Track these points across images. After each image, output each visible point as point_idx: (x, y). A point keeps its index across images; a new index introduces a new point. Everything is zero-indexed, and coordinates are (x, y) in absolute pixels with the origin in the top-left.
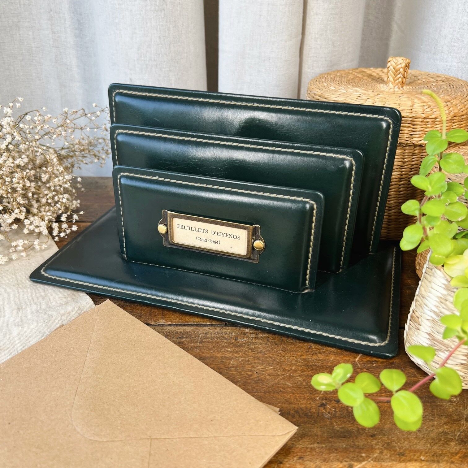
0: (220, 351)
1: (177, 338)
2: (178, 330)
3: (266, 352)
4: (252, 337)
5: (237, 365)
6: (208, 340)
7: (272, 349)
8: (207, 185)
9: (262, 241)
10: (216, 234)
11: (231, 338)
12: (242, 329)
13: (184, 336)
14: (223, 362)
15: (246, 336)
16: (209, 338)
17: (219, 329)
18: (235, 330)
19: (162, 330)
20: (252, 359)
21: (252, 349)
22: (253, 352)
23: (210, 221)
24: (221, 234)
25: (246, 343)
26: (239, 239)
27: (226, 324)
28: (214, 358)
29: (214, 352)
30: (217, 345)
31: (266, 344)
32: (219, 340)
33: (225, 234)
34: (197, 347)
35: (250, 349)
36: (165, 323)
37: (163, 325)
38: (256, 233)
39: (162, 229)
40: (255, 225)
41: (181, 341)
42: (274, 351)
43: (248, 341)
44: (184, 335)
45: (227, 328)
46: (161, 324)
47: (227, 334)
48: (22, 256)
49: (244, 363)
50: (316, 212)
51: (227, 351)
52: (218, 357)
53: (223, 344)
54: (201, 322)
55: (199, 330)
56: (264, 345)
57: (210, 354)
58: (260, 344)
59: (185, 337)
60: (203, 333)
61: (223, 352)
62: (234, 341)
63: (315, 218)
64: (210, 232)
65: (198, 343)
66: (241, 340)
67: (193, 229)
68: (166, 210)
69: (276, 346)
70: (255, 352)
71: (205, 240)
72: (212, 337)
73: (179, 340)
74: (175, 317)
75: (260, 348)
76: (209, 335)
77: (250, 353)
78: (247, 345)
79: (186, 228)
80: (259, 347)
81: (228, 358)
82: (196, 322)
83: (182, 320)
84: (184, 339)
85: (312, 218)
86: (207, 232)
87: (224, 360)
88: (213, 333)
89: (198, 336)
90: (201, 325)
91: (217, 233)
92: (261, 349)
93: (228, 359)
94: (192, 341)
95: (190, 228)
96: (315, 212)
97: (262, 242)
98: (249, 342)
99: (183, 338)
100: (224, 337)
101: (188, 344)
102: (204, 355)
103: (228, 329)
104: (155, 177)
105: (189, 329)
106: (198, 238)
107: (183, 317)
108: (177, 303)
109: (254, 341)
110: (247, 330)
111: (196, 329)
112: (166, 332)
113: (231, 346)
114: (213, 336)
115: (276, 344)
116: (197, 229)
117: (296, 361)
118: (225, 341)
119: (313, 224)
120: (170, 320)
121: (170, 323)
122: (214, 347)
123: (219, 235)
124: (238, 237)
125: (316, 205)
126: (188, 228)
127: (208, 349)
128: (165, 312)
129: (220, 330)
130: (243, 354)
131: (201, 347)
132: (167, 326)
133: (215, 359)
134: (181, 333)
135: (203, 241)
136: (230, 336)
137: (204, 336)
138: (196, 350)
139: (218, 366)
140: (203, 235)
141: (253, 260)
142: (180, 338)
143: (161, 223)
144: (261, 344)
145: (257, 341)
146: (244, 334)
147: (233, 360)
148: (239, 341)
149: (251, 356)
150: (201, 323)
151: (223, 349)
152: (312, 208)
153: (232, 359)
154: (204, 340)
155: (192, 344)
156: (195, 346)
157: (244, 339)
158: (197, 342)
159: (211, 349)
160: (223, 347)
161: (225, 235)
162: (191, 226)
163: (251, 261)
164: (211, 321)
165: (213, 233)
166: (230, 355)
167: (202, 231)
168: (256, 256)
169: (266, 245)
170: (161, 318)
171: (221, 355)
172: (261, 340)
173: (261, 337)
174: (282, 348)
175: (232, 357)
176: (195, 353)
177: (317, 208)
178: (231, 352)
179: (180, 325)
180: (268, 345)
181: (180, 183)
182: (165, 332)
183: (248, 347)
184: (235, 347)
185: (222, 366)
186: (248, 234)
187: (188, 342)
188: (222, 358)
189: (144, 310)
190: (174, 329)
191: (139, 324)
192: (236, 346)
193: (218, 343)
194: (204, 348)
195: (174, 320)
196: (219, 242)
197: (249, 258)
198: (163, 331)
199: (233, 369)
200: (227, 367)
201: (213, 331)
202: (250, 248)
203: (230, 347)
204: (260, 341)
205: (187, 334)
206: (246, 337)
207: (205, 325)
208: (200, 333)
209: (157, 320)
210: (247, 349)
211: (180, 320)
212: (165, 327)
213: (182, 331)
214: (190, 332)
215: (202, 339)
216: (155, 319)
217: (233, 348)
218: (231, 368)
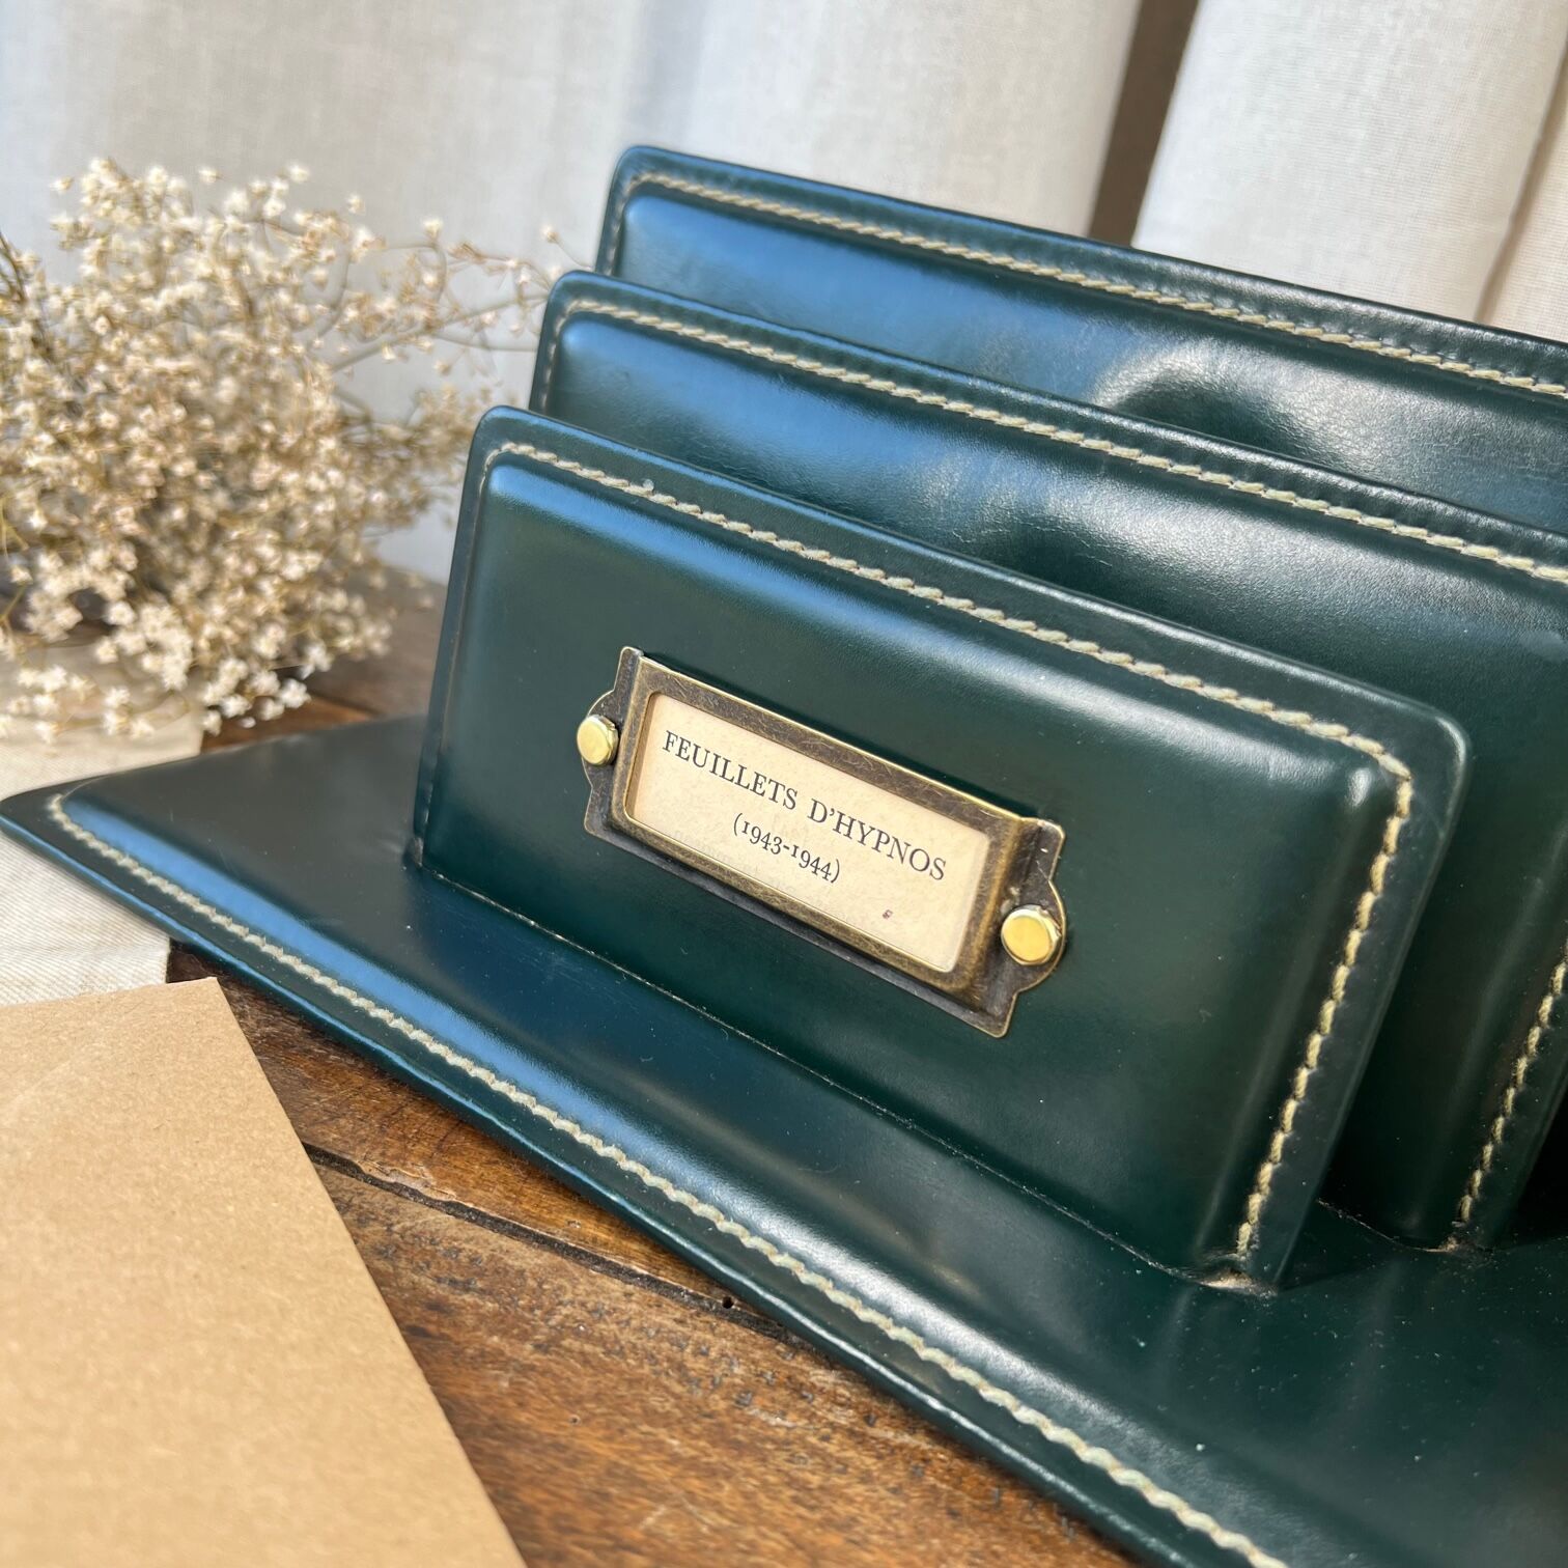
0: (622, 1431)
1: (439, 1280)
2: (467, 1241)
3: (875, 1538)
4: (831, 1425)
5: (673, 1547)
6: (588, 1348)
7: (920, 1534)
8: (861, 562)
9: (1054, 916)
10: (832, 820)
11: (716, 1386)
12: (799, 1362)
13: (480, 1285)
14: (606, 1496)
15: (802, 1405)
16: (601, 1341)
17: (678, 1315)
18: (758, 1355)
19: (391, 1211)
20: (774, 1542)
21: (804, 1487)
22: (802, 1511)
23: (816, 747)
24: (856, 826)
25: (788, 1443)
26: (937, 874)
27: (728, 1304)
28: (568, 1455)
29: (586, 1421)
30: (623, 1390)
31: (895, 1491)
32: (647, 1369)
33: (875, 834)
34: (510, 1359)
35: (791, 1482)
36: (426, 1185)
37: (414, 1193)
38: (1031, 867)
39: (594, 738)
40: (1040, 822)
41: (452, 1299)
42: (922, 1548)
43: (801, 1438)
44: (481, 1275)
45: (724, 1326)
46: (407, 1182)
47: (705, 1354)
48: (38, 739)
49: (718, 1550)
50: (1404, 830)
51: (660, 1446)
52: (591, 1457)
53: (655, 1402)
54: (605, 1244)
55: (574, 1282)
56: (883, 1492)
57: (561, 1427)
58: (863, 1481)
59: (482, 1292)
60: (583, 1304)
61: (633, 1441)
62: (722, 1405)
63: (1389, 867)
64: (804, 806)
65: (529, 1347)
66: (763, 1417)
67: (732, 772)
68: (637, 652)
69: (948, 1523)
70: (812, 1508)
71: (772, 846)
72: (617, 1341)
73: (441, 1291)
74: (493, 1177)
75: (850, 1501)
76: (608, 1328)
77: (778, 1509)
78: (784, 1455)
79: (700, 761)
80: (850, 1491)
81: (643, 1483)
82: (582, 1238)
83: (517, 1201)
84: (468, 1298)
85: (1370, 861)
86: (790, 804)
87: (613, 1491)
88: (634, 1323)
89: (550, 1312)
90: (599, 1261)
91: (837, 815)
92: (853, 1510)
93: (638, 1490)
94: (503, 1323)
95: (721, 763)
96: (1394, 826)
97: (1050, 924)
98: (805, 1445)
99: (467, 1290)
100: (680, 1367)
101: (475, 1329)
102: (523, 1417)
103: (724, 1335)
104: (641, 484)
105: (525, 1257)
106: (741, 826)
107: (533, 1190)
108: (528, 1112)
109: (832, 1448)
110: (823, 1377)
111: (558, 1271)
112: (405, 1229)
113: (696, 1428)
114: (627, 1337)
115: (953, 1514)
116: (748, 778)
118: (678, 1389)
119: (1368, 901)
120: (460, 1184)
121: (450, 1195)
122: (597, 1398)
123: (844, 829)
124: (935, 867)
125: (1416, 787)
126: (711, 759)
127: (565, 1395)
128: (461, 1140)
129: (681, 1322)
130: (740, 1500)
131: (532, 1368)
132: (432, 1204)
133: (573, 1462)
135: (761, 844)
136: (718, 1372)
137: (581, 1322)
138: (497, 1378)
139: (568, 1508)
140: (766, 814)
141: (981, 1010)
142: (453, 1282)
143: (598, 711)
144: (866, 1478)
145: (850, 1454)
146: (798, 1390)
147: (662, 1510)
148: (749, 1420)
149: (775, 1527)
150: (601, 1252)
151: (645, 1428)
152: (1382, 803)
153: (662, 1498)
154: (566, 1343)
155: (495, 1339)
156: (502, 1353)
157: (783, 1415)
158: (524, 1337)
159: (579, 1401)
160: (651, 1416)
161: (872, 839)
162: (724, 754)
163: (967, 1017)
164: (661, 1259)
165: (819, 814)
166: (665, 1475)
167: (769, 789)
168: (1002, 996)
169: (1066, 948)
170: (422, 1156)
171: (614, 1457)
172: (880, 1457)
173: (886, 1442)
174: (979, 1545)
175: (672, 1489)
176: (486, 1388)
177: (1413, 804)
178: (675, 1459)
179: (496, 1225)
180: (907, 1499)
181: (737, 534)
182: (396, 1228)
183: (786, 1467)
184: (714, 1444)
185: (587, 1518)
186: (991, 857)
187: (482, 1318)
188: (609, 1473)
189: (370, 1097)
190: (453, 1232)
191: (271, 1129)
192: (720, 1436)
193: (633, 1382)
194: (546, 1382)
195: (479, 1192)
196: (833, 870)
197: (962, 999)
198: (394, 1219)
200: (609, 1537)
201: (640, 1314)
202: (979, 942)
203: (686, 1431)
204: (869, 1461)
205: (500, 1278)
206: (802, 1413)
207: (616, 1271)
208: (568, 1297)
209: (396, 1157)
210: (772, 1479)
211: (508, 1198)
212: (412, 1207)
213: (485, 1254)
214: (521, 1273)
215: (562, 1330)
216: (391, 1152)
217: (702, 1443)
218: (630, 1548)
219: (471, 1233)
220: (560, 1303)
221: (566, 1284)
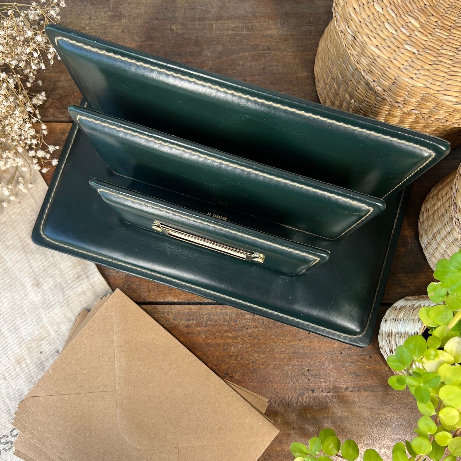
0: (223, 336)
1: (185, 321)
2: (185, 309)
3: (261, 337)
4: (249, 319)
5: (236, 353)
6: (211, 323)
7: (266, 333)
11: (231, 320)
13: (191, 318)
14: (225, 349)
15: (244, 317)
16: (213, 320)
17: (221, 308)
18: (235, 310)
20: (248, 345)
21: (249, 333)
25: (244, 326)
28: (218, 345)
29: (217, 337)
30: (219, 328)
31: (261, 328)
32: (221, 322)
35: (247, 333)
36: (172, 300)
37: (171, 303)
41: (189, 323)
44: (190, 316)
46: (169, 300)
47: (227, 314)
49: (242, 350)
51: (228, 336)
52: (221, 343)
53: (225, 328)
55: (203, 309)
56: (259, 328)
57: (215, 340)
58: (256, 328)
59: (192, 320)
60: (207, 314)
61: (225, 337)
62: (233, 324)
65: (204, 327)
66: (240, 323)
69: (269, 330)
70: (251, 337)
72: (215, 319)
73: (186, 323)
74: (181, 293)
75: (256, 333)
76: (212, 317)
77: (247, 339)
80: (255, 331)
81: (229, 344)
84: (191, 322)
87: (226, 348)
88: (215, 314)
89: (203, 318)
93: (229, 346)
94: (198, 324)
99: (190, 320)
100: (225, 319)
101: (195, 328)
102: (209, 341)
103: (229, 309)
109: (251, 324)
111: (201, 309)
113: (232, 330)
114: (216, 317)
115: (270, 328)
117: (284, 348)
118: (227, 324)
120: (177, 296)
121: (177, 301)
122: (217, 332)
127: (212, 334)
129: (221, 310)
130: (242, 340)
131: (206, 331)
134: (188, 314)
136: (231, 317)
137: (208, 318)
142: (187, 320)
145: (253, 323)
146: (242, 314)
147: (233, 347)
148: (238, 324)
149: (248, 343)
151: (225, 334)
154: (208, 323)
155: (198, 328)
156: (201, 331)
157: (242, 321)
158: (202, 326)
159: (215, 334)
160: (225, 331)
166: (230, 341)
170: (168, 294)
171: (224, 342)
172: (257, 322)
173: (257, 319)
175: (233, 343)
178: (231, 338)
180: (263, 328)
182: (173, 313)
184: (235, 332)
185: (225, 354)
187: (195, 325)
188: (224, 345)
190: (182, 309)
192: (235, 330)
193: (220, 326)
194: (209, 333)
195: (181, 297)
198: (172, 311)
199: (234, 357)
200: (228, 356)
201: (215, 311)
203: (230, 331)
205: (193, 315)
206: (244, 319)
208: (204, 314)
210: (244, 334)
211: (185, 296)
212: (173, 306)
213: (188, 311)
214: (195, 312)
215: (206, 322)
216: (163, 295)
217: (233, 333)
218: (231, 356)
219: (184, 307)
220: (204, 316)
221: (203, 311)
